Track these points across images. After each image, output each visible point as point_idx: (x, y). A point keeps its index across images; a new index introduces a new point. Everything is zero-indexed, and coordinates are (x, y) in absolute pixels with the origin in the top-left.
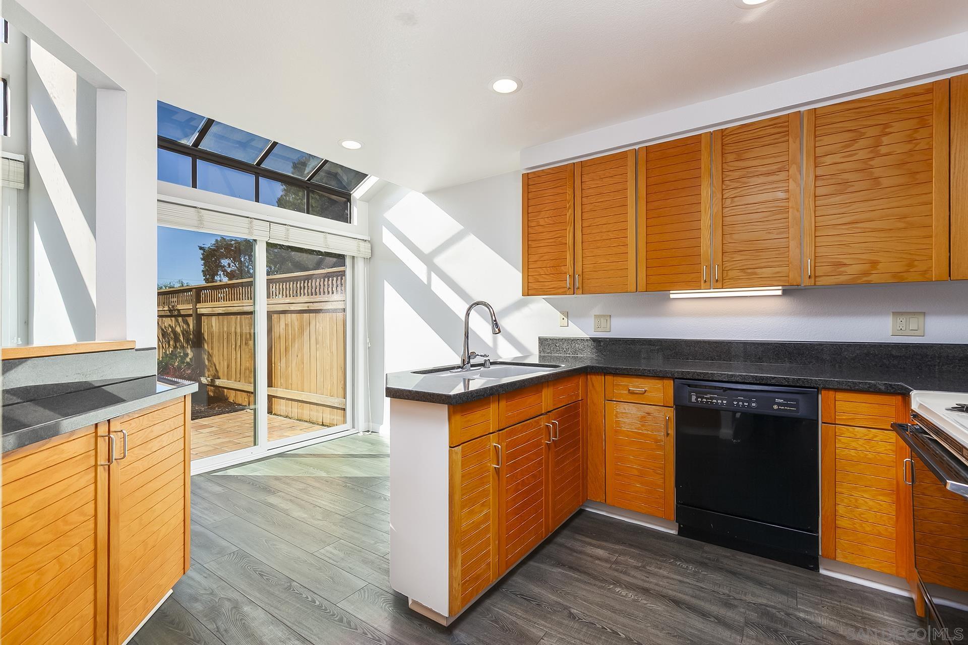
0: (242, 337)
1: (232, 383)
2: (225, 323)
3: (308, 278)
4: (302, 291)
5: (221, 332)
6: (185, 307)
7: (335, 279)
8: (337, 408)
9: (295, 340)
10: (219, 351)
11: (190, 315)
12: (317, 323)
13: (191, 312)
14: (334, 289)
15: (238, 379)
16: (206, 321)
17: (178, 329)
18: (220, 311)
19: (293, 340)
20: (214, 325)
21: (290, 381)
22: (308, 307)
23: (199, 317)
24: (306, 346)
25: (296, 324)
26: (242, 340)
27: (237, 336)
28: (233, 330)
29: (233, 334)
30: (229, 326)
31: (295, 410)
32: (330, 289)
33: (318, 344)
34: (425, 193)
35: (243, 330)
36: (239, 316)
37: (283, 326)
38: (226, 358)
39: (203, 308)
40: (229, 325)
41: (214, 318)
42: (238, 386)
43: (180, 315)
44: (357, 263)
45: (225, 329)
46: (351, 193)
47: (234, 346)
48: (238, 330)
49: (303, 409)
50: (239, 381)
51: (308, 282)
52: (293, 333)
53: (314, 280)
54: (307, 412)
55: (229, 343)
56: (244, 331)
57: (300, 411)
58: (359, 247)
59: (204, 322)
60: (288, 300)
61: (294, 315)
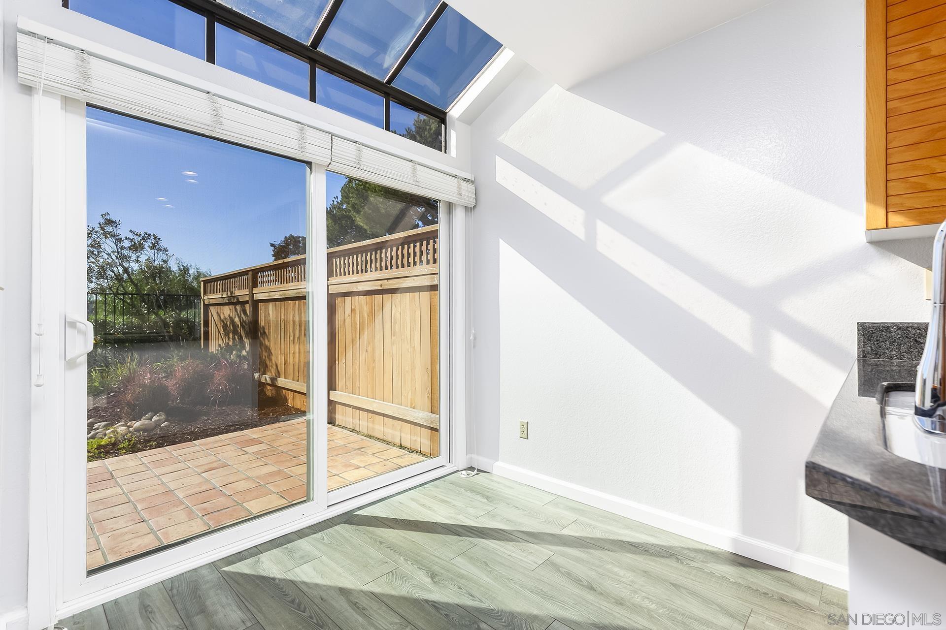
0: (301, 326)
1: (290, 382)
2: (283, 310)
3: (380, 247)
4: (373, 265)
5: (278, 321)
6: (242, 293)
7: (418, 244)
8: (421, 426)
9: (363, 329)
10: (275, 343)
11: (247, 302)
12: (393, 307)
13: (247, 298)
14: (417, 259)
15: (296, 378)
16: (263, 308)
17: (237, 320)
18: (277, 296)
19: (362, 329)
20: (271, 312)
21: (358, 383)
22: (381, 286)
23: (255, 304)
24: (379, 336)
25: (365, 309)
26: (301, 330)
27: (295, 326)
28: (291, 318)
29: (291, 324)
30: (286, 315)
31: (364, 423)
32: (411, 260)
33: (394, 336)
34: (572, 89)
35: (301, 317)
36: (297, 302)
37: (348, 311)
38: (283, 352)
39: (260, 293)
40: (287, 313)
41: (271, 305)
42: (297, 386)
43: (238, 303)
44: (455, 216)
45: (283, 317)
46: (447, 111)
47: (292, 338)
48: (297, 319)
49: (373, 422)
50: (298, 381)
51: (381, 253)
52: (361, 321)
53: (389, 249)
54: (379, 427)
55: (287, 334)
56: (303, 319)
57: (370, 425)
58: (460, 188)
59: (261, 310)
60: (355, 278)
61: (363, 299)
